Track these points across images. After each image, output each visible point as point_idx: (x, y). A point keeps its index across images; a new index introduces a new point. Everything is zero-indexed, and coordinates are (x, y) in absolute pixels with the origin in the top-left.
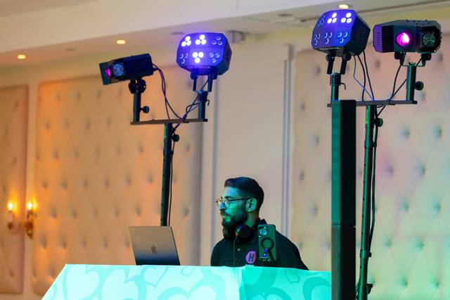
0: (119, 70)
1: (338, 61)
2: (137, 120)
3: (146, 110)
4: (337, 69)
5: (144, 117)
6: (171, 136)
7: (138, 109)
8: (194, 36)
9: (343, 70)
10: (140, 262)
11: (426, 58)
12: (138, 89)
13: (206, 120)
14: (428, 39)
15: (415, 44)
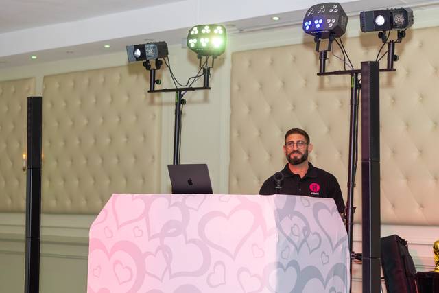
2: (153, 89)
3: (159, 82)
5: (157, 87)
6: (181, 102)
7: (153, 81)
8: (201, 27)
9: (329, 49)
11: (401, 35)
13: (210, 88)
15: (390, 23)
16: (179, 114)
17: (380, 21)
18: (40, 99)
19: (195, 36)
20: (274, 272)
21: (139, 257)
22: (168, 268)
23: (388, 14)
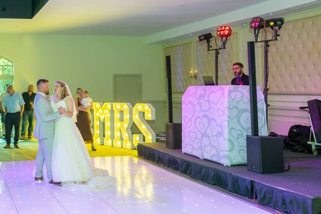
0: (203, 37)
1: (257, 30)
2: (209, 50)
3: (211, 47)
4: (257, 33)
5: (210, 48)
6: (217, 53)
7: (209, 47)
8: (225, 27)
9: (258, 33)
10: (206, 85)
11: (280, 28)
12: (208, 42)
13: (225, 48)
14: (279, 23)
15: (275, 24)
16: (217, 58)
17: (272, 24)
18: (170, 56)
19: (223, 30)
20: (227, 109)
21: (194, 106)
22: (201, 109)
23: (275, 21)
